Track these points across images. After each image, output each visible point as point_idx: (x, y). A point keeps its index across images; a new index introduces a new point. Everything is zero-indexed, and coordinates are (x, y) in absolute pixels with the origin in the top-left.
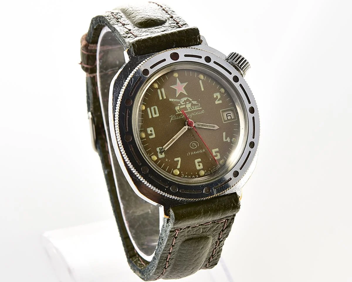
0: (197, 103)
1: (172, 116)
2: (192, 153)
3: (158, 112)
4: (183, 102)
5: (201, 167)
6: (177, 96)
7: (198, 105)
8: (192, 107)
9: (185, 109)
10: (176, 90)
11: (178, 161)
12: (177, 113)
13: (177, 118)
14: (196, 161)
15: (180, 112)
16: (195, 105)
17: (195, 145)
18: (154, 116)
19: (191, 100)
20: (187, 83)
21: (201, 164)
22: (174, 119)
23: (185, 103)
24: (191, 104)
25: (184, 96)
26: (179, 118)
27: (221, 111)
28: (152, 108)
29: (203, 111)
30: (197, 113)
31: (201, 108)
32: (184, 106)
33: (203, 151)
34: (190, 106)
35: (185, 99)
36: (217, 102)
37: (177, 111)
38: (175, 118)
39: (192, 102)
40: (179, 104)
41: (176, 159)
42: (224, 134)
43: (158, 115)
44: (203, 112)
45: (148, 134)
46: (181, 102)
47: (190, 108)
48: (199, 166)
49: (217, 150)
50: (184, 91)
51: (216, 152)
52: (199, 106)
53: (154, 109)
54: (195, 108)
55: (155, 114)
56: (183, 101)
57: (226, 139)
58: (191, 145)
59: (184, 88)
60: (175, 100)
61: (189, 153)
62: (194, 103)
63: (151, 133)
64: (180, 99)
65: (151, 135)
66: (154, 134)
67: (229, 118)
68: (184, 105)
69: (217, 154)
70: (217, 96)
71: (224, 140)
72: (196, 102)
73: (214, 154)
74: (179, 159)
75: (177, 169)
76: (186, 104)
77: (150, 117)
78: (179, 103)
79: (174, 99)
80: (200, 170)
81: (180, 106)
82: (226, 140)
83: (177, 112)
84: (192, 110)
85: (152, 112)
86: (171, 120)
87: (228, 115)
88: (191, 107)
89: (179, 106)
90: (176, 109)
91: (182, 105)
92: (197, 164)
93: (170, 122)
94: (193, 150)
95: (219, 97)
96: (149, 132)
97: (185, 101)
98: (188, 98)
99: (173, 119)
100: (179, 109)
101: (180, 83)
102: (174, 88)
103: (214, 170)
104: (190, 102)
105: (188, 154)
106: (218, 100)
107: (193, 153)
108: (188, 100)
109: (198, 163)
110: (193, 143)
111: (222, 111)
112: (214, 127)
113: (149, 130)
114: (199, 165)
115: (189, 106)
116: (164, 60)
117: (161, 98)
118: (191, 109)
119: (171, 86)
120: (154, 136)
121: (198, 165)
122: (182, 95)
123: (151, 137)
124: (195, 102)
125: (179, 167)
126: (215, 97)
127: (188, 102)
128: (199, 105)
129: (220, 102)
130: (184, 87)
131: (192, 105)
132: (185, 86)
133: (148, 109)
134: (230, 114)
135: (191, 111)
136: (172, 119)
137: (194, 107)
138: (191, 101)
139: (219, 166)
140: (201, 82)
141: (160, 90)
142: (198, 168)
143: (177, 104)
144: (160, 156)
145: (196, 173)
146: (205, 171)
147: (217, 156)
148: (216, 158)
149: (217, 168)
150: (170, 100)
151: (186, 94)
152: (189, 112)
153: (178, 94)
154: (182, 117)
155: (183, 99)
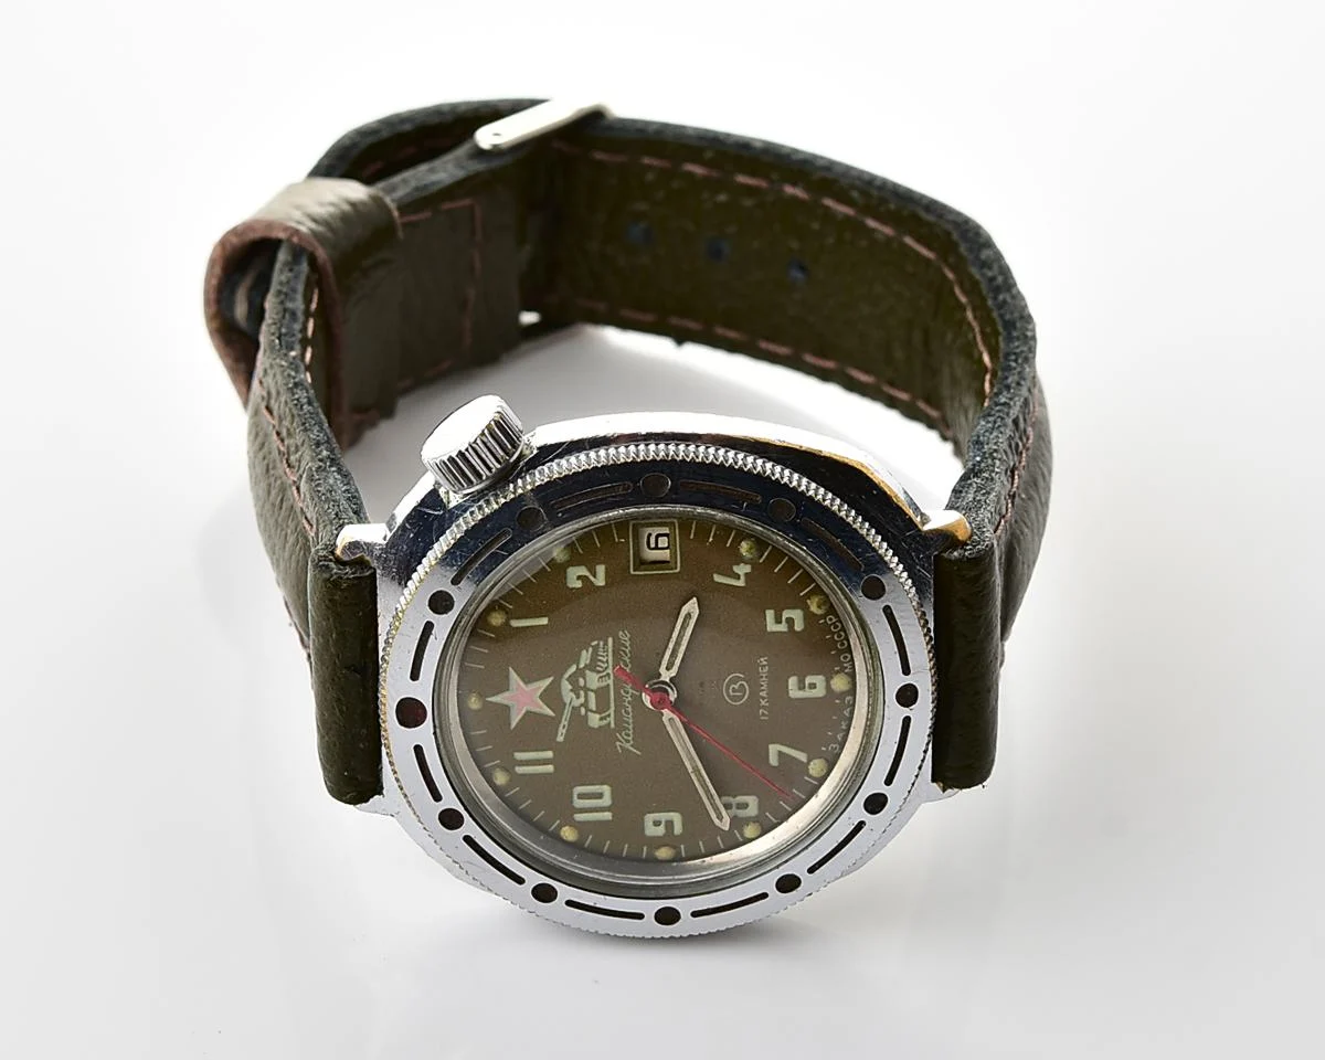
0: (590, 649)
1: (618, 743)
2: (763, 703)
3: (597, 787)
4: (578, 697)
5: (819, 680)
6: (551, 713)
7: (596, 648)
8: (600, 669)
9: (602, 694)
10: (528, 712)
11: (780, 753)
12: (613, 725)
13: (631, 727)
14: (794, 692)
15: (609, 715)
16: (594, 659)
17: (736, 687)
18: (606, 801)
19: (573, 668)
20: (510, 669)
21: (809, 680)
22: (630, 738)
23: (582, 693)
24: (587, 672)
25: (555, 687)
26: (631, 721)
27: (632, 572)
28: (578, 803)
29: (621, 633)
31: (610, 640)
32: (592, 696)
33: (765, 663)
34: (595, 676)
35: (566, 686)
36: (600, 581)
37: (605, 722)
38: (629, 735)
39: (582, 666)
40: (583, 710)
41: (774, 761)
42: (718, 578)
43: (606, 789)
44: (625, 637)
45: (665, 835)
46: (577, 703)
47: (601, 677)
48: (815, 687)
49: (770, 614)
50: (536, 684)
51: (778, 620)
52: (601, 643)
53: (581, 796)
54: (605, 660)
55: (600, 796)
56: (574, 696)
57: (737, 576)
58: (734, 699)
59: (526, 683)
60: (564, 722)
61: (761, 711)
62: (588, 661)
63: (662, 825)
64: (565, 704)
65: (670, 824)
66: (672, 814)
67: (663, 542)
68: (586, 696)
69: (784, 619)
70: (579, 578)
71: (741, 583)
72: (585, 652)
73: (783, 627)
74: (774, 749)
75: (808, 763)
76: (586, 690)
77: (607, 816)
78: (575, 710)
79: (561, 728)
80: (828, 687)
81: (588, 710)
82: (742, 578)
83: (609, 724)
84: (610, 671)
85: (594, 806)
86: (631, 749)
87: (653, 545)
88: (599, 672)
89: (589, 713)
90: (596, 726)
91: (586, 700)
92: (807, 693)
93: (638, 753)
94: (754, 695)
95: (583, 571)
96: (661, 830)
97: (576, 690)
98: (566, 676)
99: (628, 741)
100: (598, 716)
101: (506, 694)
102: (520, 717)
103: (839, 636)
104: (580, 673)
105: (763, 714)
106: (595, 577)
107: (763, 698)
108: (573, 680)
109: (801, 687)
110: (728, 692)
111: (634, 570)
112: (689, 616)
113: (652, 831)
114: (813, 686)
115: (593, 680)
116: (418, 750)
117: (550, 768)
118: (608, 674)
119: (510, 724)
120: (676, 818)
121: (810, 688)
122: (553, 696)
123: (678, 829)
124: (585, 657)
125: (802, 757)
126: (579, 584)
127: (581, 680)
128: (598, 644)
129: (601, 569)
130: (522, 684)
131: (592, 666)
132: (518, 679)
133: (579, 817)
134: (650, 535)
135: (612, 677)
136: (628, 746)
137: (599, 663)
138: (577, 668)
139: (831, 619)
140: (515, 623)
141: (519, 765)
142: (820, 692)
143: (578, 720)
144: (752, 810)
145: (837, 701)
146: (838, 672)
147: (790, 621)
148: (798, 626)
149: (836, 627)
150: (560, 739)
151: (548, 681)
152: (614, 685)
153: (545, 707)
154: (630, 710)
155: (567, 694)
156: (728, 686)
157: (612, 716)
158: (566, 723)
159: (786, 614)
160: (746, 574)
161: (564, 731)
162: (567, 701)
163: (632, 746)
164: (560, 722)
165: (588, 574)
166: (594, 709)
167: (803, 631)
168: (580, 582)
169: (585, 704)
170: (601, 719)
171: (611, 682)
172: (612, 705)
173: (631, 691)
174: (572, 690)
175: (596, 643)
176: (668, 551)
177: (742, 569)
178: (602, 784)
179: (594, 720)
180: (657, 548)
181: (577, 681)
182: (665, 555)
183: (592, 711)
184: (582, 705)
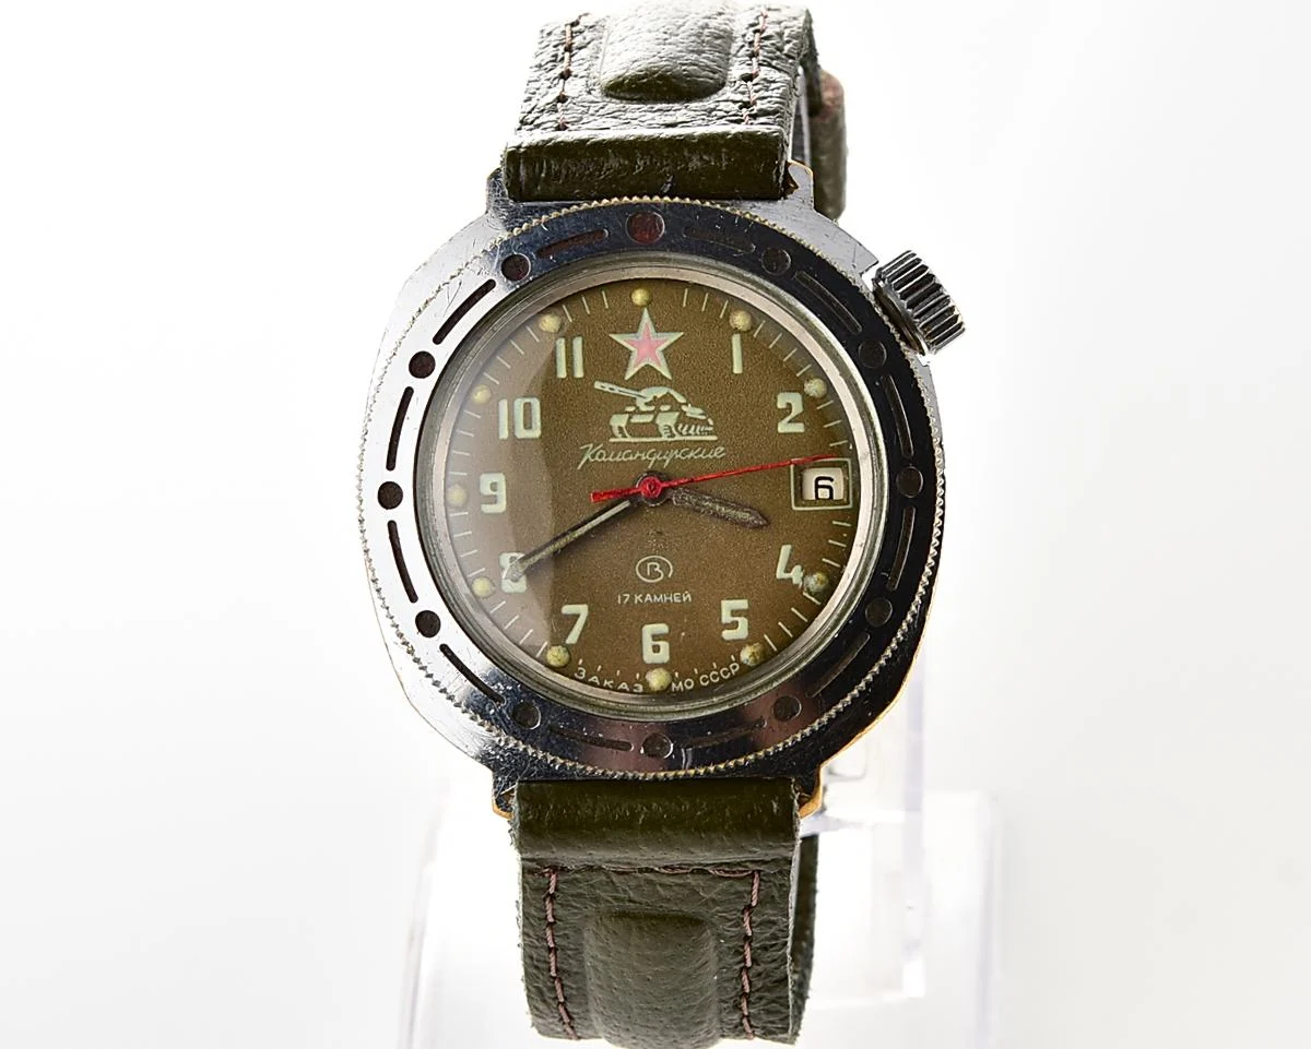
0: (704, 417)
1: (591, 446)
2: (638, 598)
3: (539, 424)
4: (646, 404)
5: (664, 655)
7: (705, 423)
8: (681, 426)
9: (652, 429)
11: (578, 616)
12: (612, 440)
13: (610, 459)
14: (649, 630)
16: (694, 421)
17: (657, 569)
18: (521, 433)
19: (681, 400)
21: (664, 645)
22: (597, 458)
23: (652, 408)
24: (677, 414)
25: (660, 380)
26: (618, 459)
28: (520, 403)
30: (692, 454)
31: (714, 438)
32: (649, 419)
33: (684, 599)
34: (671, 423)
35: (660, 392)
36: (784, 427)
37: (616, 432)
38: (600, 457)
39: (684, 408)
40: (631, 409)
41: (567, 609)
42: (785, 549)
43: (536, 433)
44: (718, 453)
45: (480, 494)
46: (640, 403)
47: (670, 428)
48: (654, 652)
49: (743, 604)
51: (735, 613)
52: (710, 429)
53: (528, 407)
54: (691, 432)
55: (528, 425)
56: (648, 400)
57: (788, 569)
58: (643, 569)
59: (665, 351)
60: (617, 390)
61: (628, 595)
62: (688, 415)
63: (491, 492)
64: (638, 390)
65: (493, 500)
66: (505, 503)
67: (823, 494)
68: (648, 412)
69: (736, 619)
70: (789, 406)
71: (780, 574)
72: (700, 411)
73: (726, 618)
74: (582, 610)
75: (564, 645)
76: (656, 413)
77: (504, 434)
78: (632, 401)
79: (611, 386)
80: (654, 666)
81: (631, 414)
82: (786, 576)
83: (614, 436)
84: (678, 438)
85: (516, 420)
86: (585, 459)
87: (820, 483)
88: (676, 427)
89: (627, 416)
90: (611, 423)
91: (643, 413)
92: (648, 643)
93: (579, 467)
94: (648, 588)
95: (797, 409)
96: (486, 490)
97: (656, 402)
98: (672, 392)
99: (593, 456)
100: (623, 425)
103: (715, 677)
104: (676, 407)
105: (623, 598)
106: (790, 422)
107: (643, 598)
108: (667, 399)
109: (655, 637)
110: (650, 560)
111: (795, 462)
113: (486, 481)
114: (656, 649)
115: (667, 420)
118: (673, 436)
119: (615, 333)
120: (500, 507)
121: (654, 647)
122: (647, 377)
123: (488, 509)
124: (693, 412)
125: (572, 639)
126: (781, 405)
127: (667, 408)
128: (708, 425)
129: (799, 428)
131: (683, 419)
133: (503, 405)
134: (831, 480)
135: (670, 439)
136: (588, 456)
137: (687, 426)
138: (681, 404)
139: (734, 667)
140: (736, 339)
141: (566, 344)
142: (649, 656)
143: (621, 404)
144: (508, 586)
145: (638, 675)
146: (673, 676)
147: (734, 625)
148: (727, 634)
149: (725, 673)
150: (598, 385)
151: (667, 374)
152: (661, 442)
153: (636, 369)
154: (631, 458)
155: (650, 393)
156: (659, 561)
157: (623, 440)
158: (616, 391)
159: (743, 622)
160: (791, 579)
161: (607, 389)
162: (642, 393)
163: (588, 460)
164: (618, 385)
165: (793, 414)
166: (632, 421)
167: (722, 639)
168: (784, 406)
169: (638, 412)
170: (620, 428)
171: (664, 438)
172: (637, 440)
173: (654, 459)
174: (655, 397)
175: (711, 422)
176: (814, 498)
177: (796, 575)
178: (543, 428)
179: (618, 421)
180: (817, 487)
181: (667, 404)
182: (810, 494)
183: (630, 418)
184: (638, 408)
